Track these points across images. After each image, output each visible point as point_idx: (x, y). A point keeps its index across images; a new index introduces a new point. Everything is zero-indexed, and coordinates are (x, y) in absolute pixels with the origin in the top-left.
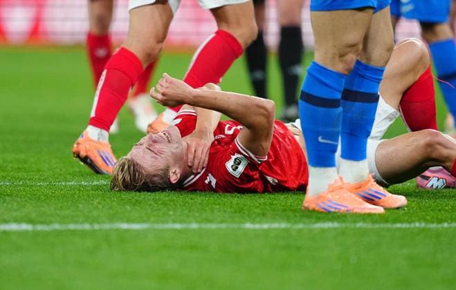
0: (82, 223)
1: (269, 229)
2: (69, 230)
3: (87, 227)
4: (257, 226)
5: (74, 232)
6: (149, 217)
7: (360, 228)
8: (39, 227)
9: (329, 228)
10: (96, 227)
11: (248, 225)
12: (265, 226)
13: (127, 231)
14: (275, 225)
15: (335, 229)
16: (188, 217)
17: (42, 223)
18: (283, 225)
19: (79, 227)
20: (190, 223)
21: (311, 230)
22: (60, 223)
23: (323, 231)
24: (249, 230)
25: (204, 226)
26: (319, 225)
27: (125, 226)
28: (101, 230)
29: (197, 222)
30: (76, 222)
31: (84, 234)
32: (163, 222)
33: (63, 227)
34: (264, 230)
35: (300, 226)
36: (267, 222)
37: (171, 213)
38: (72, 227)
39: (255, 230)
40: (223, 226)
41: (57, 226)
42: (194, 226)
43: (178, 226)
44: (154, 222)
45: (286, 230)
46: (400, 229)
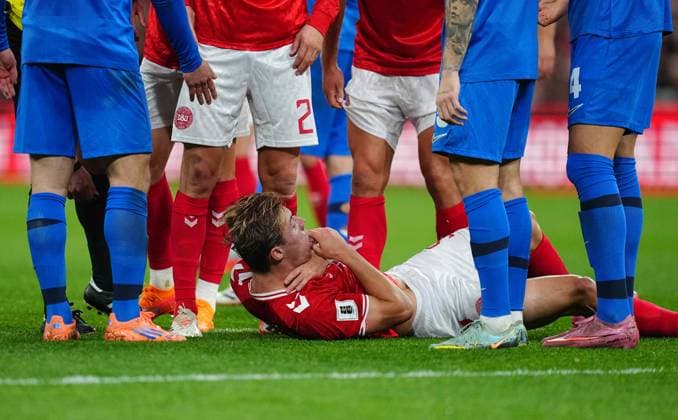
0: (154, 375)
1: (358, 379)
2: (139, 383)
3: (159, 378)
4: (345, 376)
5: (144, 384)
6: (227, 368)
7: (457, 377)
8: (107, 380)
9: (423, 378)
10: (170, 378)
11: (335, 375)
12: (354, 376)
13: (202, 383)
14: (364, 375)
15: (429, 378)
16: (270, 366)
17: (109, 375)
18: (373, 374)
19: (151, 379)
20: (272, 372)
21: (403, 380)
22: (131, 375)
23: (417, 380)
24: (335, 379)
25: (286, 376)
26: (411, 374)
27: (201, 377)
28: (174, 382)
29: (279, 372)
30: (147, 374)
31: (156, 386)
32: (242, 373)
33: (134, 380)
34: (352, 380)
35: (391, 375)
36: (355, 372)
37: (252, 363)
38: (142, 379)
39: (343, 380)
40: (308, 376)
41: (126, 379)
42: (276, 376)
43: (258, 377)
44: (231, 373)
45: (377, 379)
46: (500, 377)
